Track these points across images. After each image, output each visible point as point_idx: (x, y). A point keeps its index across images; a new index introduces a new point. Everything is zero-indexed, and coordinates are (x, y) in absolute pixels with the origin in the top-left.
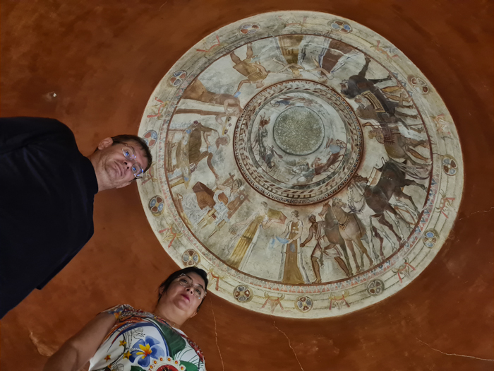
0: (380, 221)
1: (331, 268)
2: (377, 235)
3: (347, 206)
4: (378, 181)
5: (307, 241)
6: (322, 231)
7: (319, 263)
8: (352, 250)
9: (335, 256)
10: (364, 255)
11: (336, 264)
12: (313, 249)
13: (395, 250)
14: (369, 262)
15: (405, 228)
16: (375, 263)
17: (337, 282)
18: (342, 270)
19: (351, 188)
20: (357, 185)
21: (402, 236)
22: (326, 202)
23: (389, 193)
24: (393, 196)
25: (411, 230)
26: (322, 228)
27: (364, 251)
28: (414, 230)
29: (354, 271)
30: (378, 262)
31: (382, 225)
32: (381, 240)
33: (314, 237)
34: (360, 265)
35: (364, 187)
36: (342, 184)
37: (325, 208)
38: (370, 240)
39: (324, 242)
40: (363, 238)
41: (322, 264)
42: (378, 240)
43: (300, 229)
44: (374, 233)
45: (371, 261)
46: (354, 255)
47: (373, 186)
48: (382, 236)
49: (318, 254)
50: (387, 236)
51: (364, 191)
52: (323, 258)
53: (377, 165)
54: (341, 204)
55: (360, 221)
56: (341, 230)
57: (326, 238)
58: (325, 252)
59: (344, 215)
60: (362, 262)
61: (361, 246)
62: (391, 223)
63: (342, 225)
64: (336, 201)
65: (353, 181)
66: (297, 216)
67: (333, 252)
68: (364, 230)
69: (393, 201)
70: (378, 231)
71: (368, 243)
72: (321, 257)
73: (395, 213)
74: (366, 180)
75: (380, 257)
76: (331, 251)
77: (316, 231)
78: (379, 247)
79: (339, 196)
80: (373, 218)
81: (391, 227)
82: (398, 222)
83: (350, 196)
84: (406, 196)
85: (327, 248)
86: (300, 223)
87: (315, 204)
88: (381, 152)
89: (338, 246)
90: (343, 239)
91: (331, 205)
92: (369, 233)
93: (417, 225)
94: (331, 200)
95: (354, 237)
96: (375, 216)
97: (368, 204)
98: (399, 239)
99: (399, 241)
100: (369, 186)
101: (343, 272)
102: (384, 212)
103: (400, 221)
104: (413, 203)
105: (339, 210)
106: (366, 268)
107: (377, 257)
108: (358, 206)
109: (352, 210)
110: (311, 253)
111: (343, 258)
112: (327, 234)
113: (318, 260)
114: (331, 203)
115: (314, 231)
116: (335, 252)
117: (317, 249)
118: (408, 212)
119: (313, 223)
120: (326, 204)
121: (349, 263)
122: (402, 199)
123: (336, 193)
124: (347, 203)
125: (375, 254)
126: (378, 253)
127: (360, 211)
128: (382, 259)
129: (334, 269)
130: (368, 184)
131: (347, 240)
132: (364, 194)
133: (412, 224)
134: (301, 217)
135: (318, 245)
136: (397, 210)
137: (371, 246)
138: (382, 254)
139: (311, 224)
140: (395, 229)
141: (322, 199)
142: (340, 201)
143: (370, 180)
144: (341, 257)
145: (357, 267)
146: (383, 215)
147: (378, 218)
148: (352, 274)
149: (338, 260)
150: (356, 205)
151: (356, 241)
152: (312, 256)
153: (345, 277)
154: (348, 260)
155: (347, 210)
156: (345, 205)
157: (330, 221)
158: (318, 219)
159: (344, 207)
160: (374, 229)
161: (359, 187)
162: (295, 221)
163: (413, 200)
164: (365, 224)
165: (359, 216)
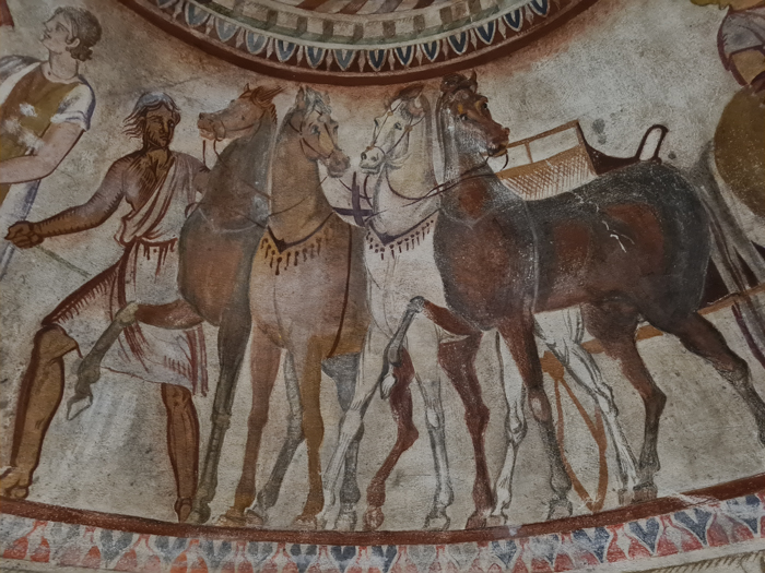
0: (444, 352)
1: (117, 436)
2: (399, 398)
3: (347, 179)
4: (548, 192)
5: (68, 223)
6: (176, 214)
7: (71, 379)
8: (263, 390)
9: (170, 377)
10: (303, 447)
11: (156, 423)
12: (76, 282)
13: (440, 523)
14: (303, 497)
15: (541, 480)
16: (330, 517)
17: (110, 523)
18: (166, 465)
19: (407, 112)
20: (442, 126)
21: (502, 495)
22: (268, 83)
23: (565, 285)
24: (573, 313)
25: (561, 512)
26: (181, 195)
27: (312, 431)
28: (573, 525)
29: (222, 502)
30: (344, 525)
31: (443, 375)
32: (407, 436)
33: (114, 223)
34: (260, 483)
35: (466, 158)
36: (381, 60)
37: (246, 108)
38: (359, 397)
39: (153, 278)
40: (336, 366)
41: (83, 392)
42: (392, 428)
43: (62, 138)
44: (390, 381)
45: (315, 501)
46: (258, 422)
47: (513, 192)
48: (418, 419)
49: (91, 321)
50: (438, 441)
51: (455, 173)
52: (107, 360)
53: (598, 127)
54: (325, 144)
55: (363, 282)
56: (260, 262)
57: (173, 259)
58: (131, 331)
59: (311, 204)
60: (278, 476)
61: (310, 400)
62: (486, 401)
63: (281, 245)
64: (313, 116)
65: (433, 91)
66: (83, 53)
67: (172, 353)
68: (361, 334)
69: (558, 327)
70: (413, 386)
71: (344, 402)
72: (100, 350)
73: (534, 384)
74: (499, 140)
75: (363, 507)
76: (164, 343)
77: (146, 192)
78: (383, 457)
79: (337, 104)
80: (422, 316)
81: (477, 418)
82: (523, 428)
83: (383, 144)
84: (637, 371)
85: (150, 314)
86: (81, 99)
87: (211, 52)
88: (677, 98)
89: (211, 333)
90: (248, 316)
91: (282, 113)
92: (371, 362)
93: (602, 519)
94: (292, 89)
95: (301, 336)
96: (438, 315)
97: (440, 246)
98: (486, 496)
99: (479, 506)
100: (493, 176)
101: (168, 480)
102: (487, 336)
103: (534, 429)
104: (652, 428)
105: (304, 164)
106: (277, 518)
107: (348, 497)
108: (391, 213)
109: (357, 212)
110: (52, 300)
111: (203, 405)
112: (189, 241)
113: (71, 359)
114: (284, 105)
115: (133, 191)
116: (179, 354)
117: (99, 296)
118: (598, 433)
119: (150, 144)
120: (260, 97)
121: (215, 450)
122: (611, 366)
123: (329, 74)
124: (355, 162)
125: (349, 477)
126: (364, 484)
127: (387, 239)
128: (367, 518)
129: (132, 441)
130: (496, 165)
131: (265, 328)
132: (448, 186)
133: (582, 492)
134: (102, 70)
135: (114, 277)
136: (548, 379)
137: (350, 428)
138: (377, 499)
139: (135, 144)
140: (491, 436)
141: (252, 55)
142: (331, 127)
143: (518, 157)
144: (198, 400)
145: (245, 488)
146: (473, 342)
147: (447, 336)
148: (205, 514)
149: (175, 401)
150: (385, 200)
151: (299, 358)
152: (49, 323)
153: (163, 513)
154: (219, 428)
155: (335, 192)
156: (338, 164)
157: (237, 187)
158: (187, 140)
159: (334, 172)
160: (401, 363)
161: (445, 138)
162: (58, 74)
163: (665, 421)
164: (377, 311)
165: (372, 260)
